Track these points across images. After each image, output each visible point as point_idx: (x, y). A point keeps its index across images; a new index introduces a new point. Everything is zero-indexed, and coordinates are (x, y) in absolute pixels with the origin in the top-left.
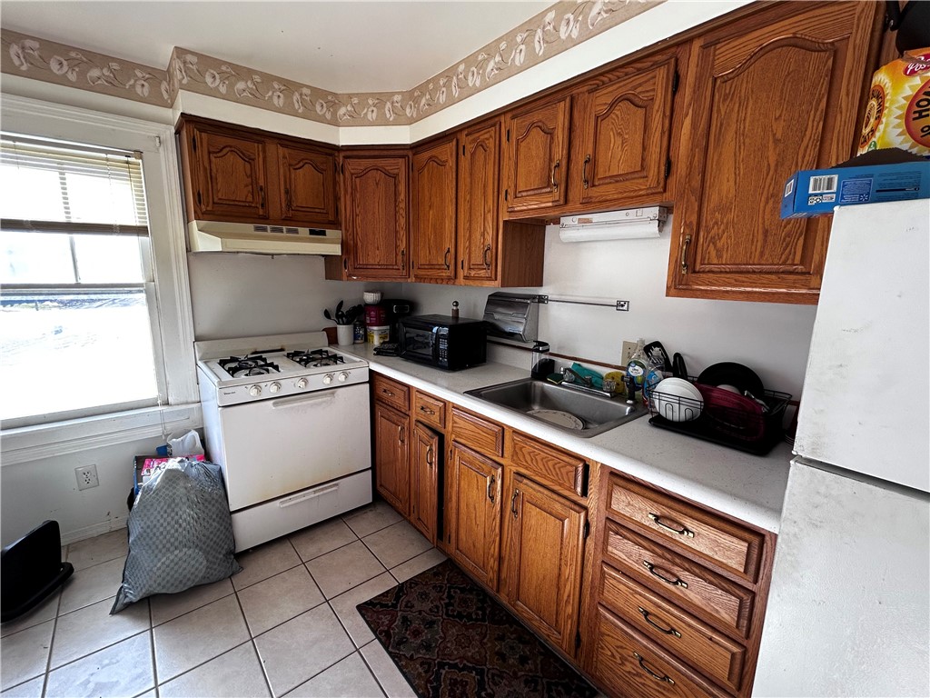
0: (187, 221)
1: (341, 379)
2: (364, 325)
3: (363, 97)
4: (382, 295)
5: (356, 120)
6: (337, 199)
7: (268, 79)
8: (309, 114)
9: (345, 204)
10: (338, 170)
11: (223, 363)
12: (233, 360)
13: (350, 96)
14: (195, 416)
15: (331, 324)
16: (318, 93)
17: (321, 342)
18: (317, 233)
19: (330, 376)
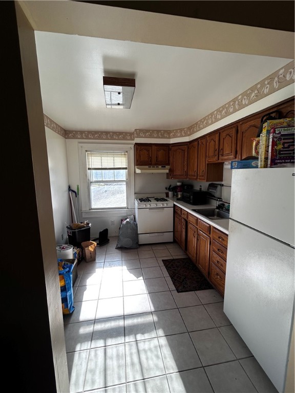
0: (135, 166)
1: (165, 205)
2: (177, 192)
3: (177, 130)
4: (182, 183)
5: (175, 136)
6: (169, 157)
7: (153, 131)
8: (163, 137)
9: (171, 159)
10: (169, 150)
11: (140, 199)
12: (142, 199)
13: (173, 131)
14: (133, 212)
15: (167, 191)
16: (165, 131)
17: (164, 196)
18: (164, 167)
19: (163, 204)
